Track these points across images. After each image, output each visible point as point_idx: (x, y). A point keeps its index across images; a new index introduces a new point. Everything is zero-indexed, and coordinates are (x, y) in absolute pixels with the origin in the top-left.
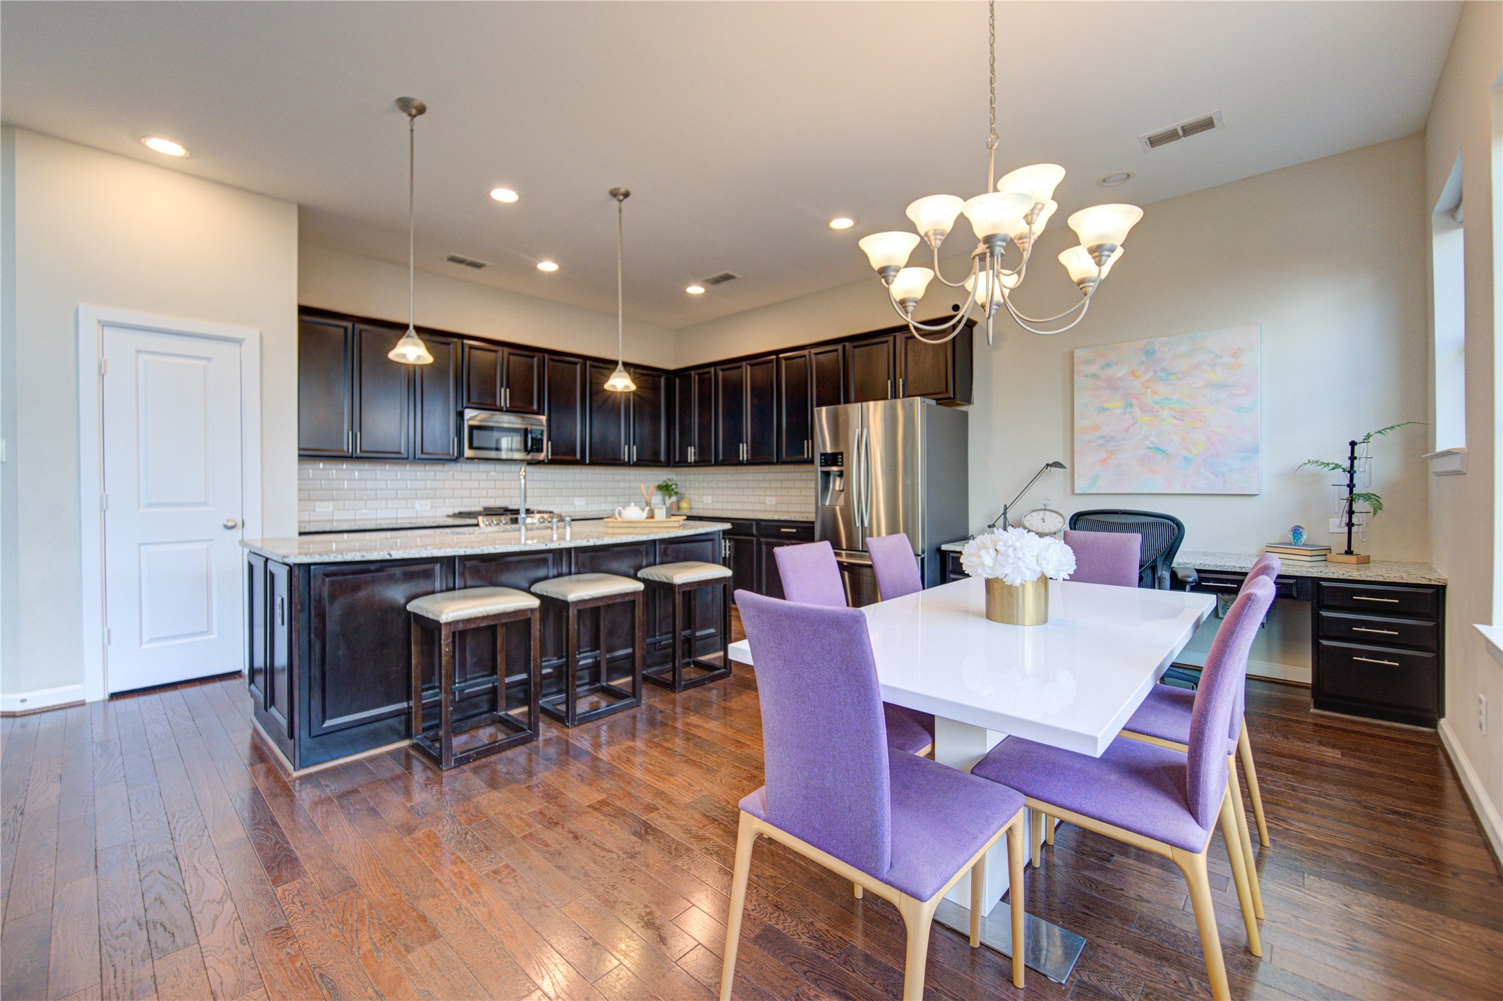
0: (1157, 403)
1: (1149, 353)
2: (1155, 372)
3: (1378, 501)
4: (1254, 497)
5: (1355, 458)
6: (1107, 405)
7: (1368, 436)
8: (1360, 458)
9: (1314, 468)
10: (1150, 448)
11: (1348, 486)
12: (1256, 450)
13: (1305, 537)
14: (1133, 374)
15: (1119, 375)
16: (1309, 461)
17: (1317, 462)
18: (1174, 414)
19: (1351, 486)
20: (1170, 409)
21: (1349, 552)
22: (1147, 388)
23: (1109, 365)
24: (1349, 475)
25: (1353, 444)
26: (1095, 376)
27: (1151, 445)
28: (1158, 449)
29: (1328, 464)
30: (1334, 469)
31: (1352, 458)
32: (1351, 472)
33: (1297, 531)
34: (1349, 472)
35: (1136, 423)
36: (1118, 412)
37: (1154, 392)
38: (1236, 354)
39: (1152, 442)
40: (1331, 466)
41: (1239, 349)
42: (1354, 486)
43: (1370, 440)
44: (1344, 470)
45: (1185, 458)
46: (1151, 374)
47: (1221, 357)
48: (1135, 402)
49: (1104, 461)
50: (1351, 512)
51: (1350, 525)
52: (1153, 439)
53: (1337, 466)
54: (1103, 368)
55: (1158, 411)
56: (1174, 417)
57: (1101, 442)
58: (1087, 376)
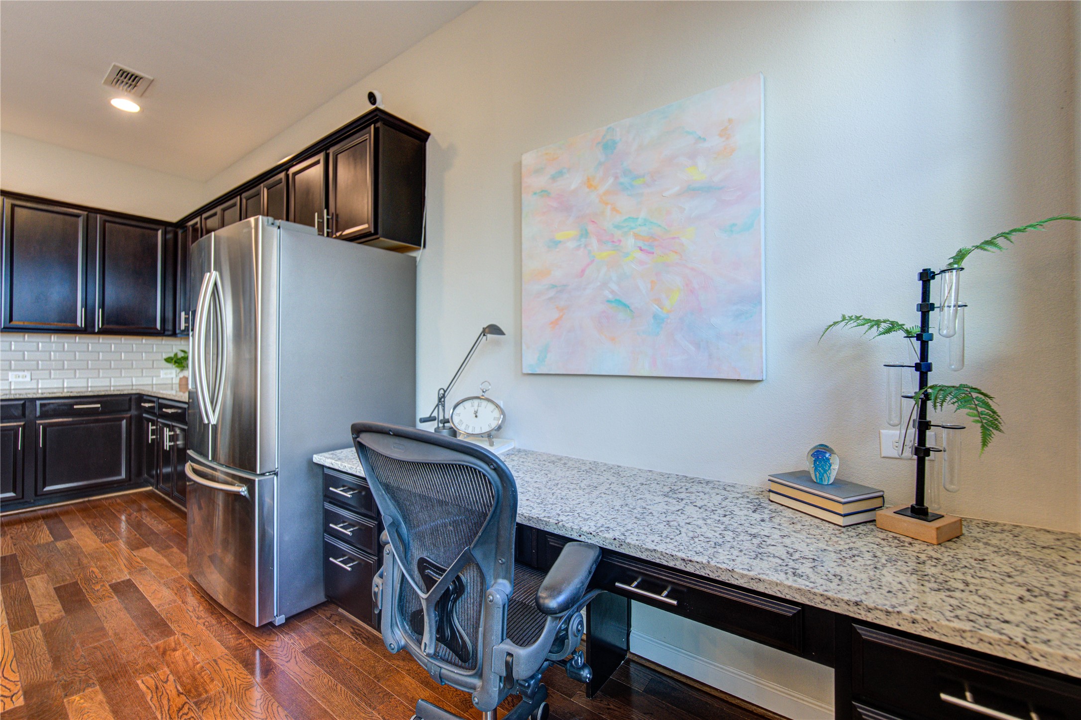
0: (618, 227)
1: (609, 146)
2: (616, 178)
3: (988, 406)
4: (756, 385)
5: (932, 307)
6: (559, 236)
7: (961, 255)
8: (941, 308)
9: (851, 331)
10: (609, 301)
11: (917, 367)
12: (756, 299)
13: (835, 467)
14: (589, 183)
15: (573, 187)
16: (844, 318)
17: (858, 318)
18: (640, 244)
19: (923, 368)
20: (636, 236)
21: (919, 511)
22: (607, 204)
23: (560, 173)
24: (917, 344)
25: (926, 277)
26: (544, 193)
27: (610, 296)
28: (619, 302)
29: (878, 323)
30: (888, 331)
31: (926, 308)
32: (923, 337)
33: (820, 454)
34: (919, 337)
35: (592, 261)
36: (571, 245)
37: (614, 210)
38: (725, 132)
39: (612, 292)
40: (884, 326)
41: (730, 121)
42: (929, 368)
43: (963, 265)
44: (909, 335)
45: (655, 317)
46: (611, 180)
47: (704, 140)
48: (591, 227)
49: (555, 323)
50: (923, 426)
51: (922, 452)
52: (614, 287)
53: (893, 326)
54: (554, 178)
55: (620, 241)
56: (641, 249)
57: (552, 293)
58: (535, 194)
